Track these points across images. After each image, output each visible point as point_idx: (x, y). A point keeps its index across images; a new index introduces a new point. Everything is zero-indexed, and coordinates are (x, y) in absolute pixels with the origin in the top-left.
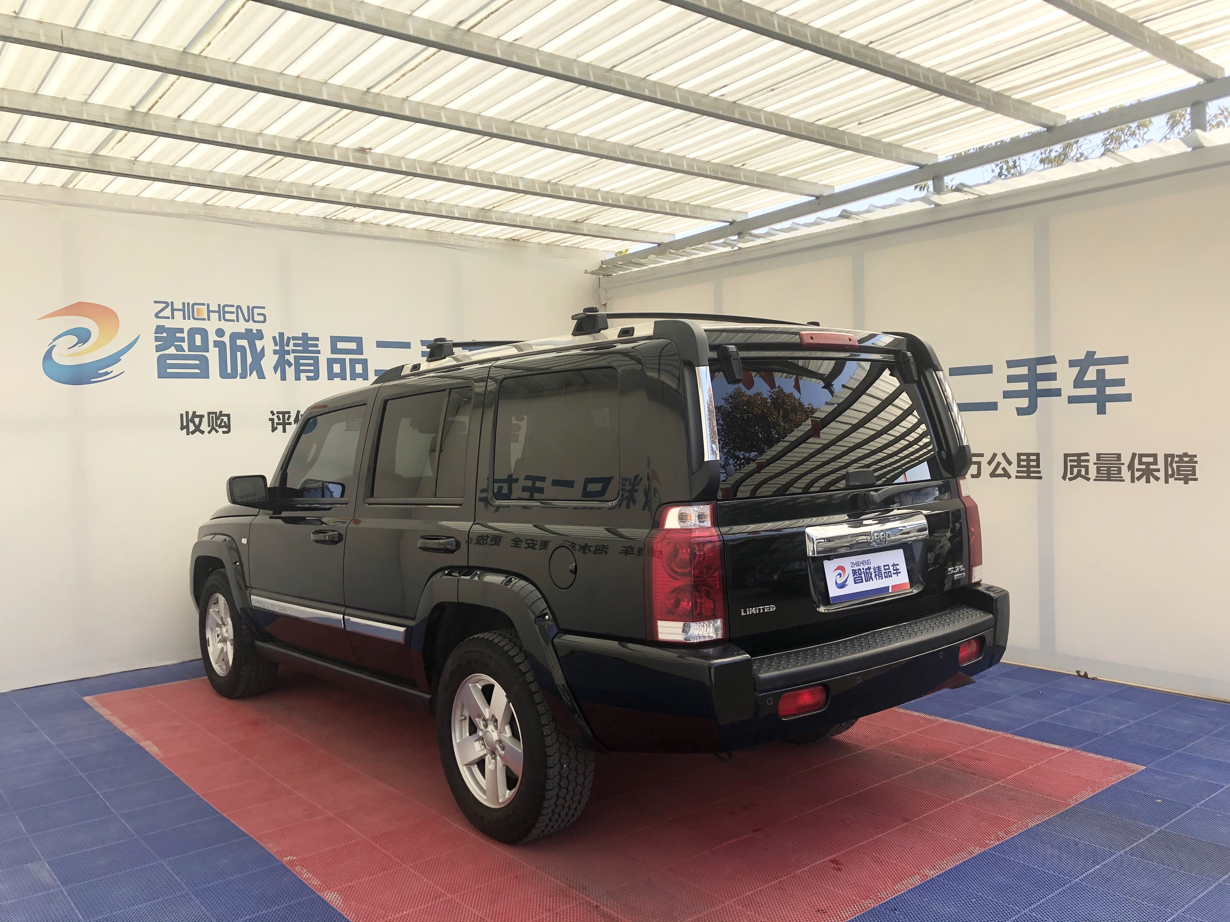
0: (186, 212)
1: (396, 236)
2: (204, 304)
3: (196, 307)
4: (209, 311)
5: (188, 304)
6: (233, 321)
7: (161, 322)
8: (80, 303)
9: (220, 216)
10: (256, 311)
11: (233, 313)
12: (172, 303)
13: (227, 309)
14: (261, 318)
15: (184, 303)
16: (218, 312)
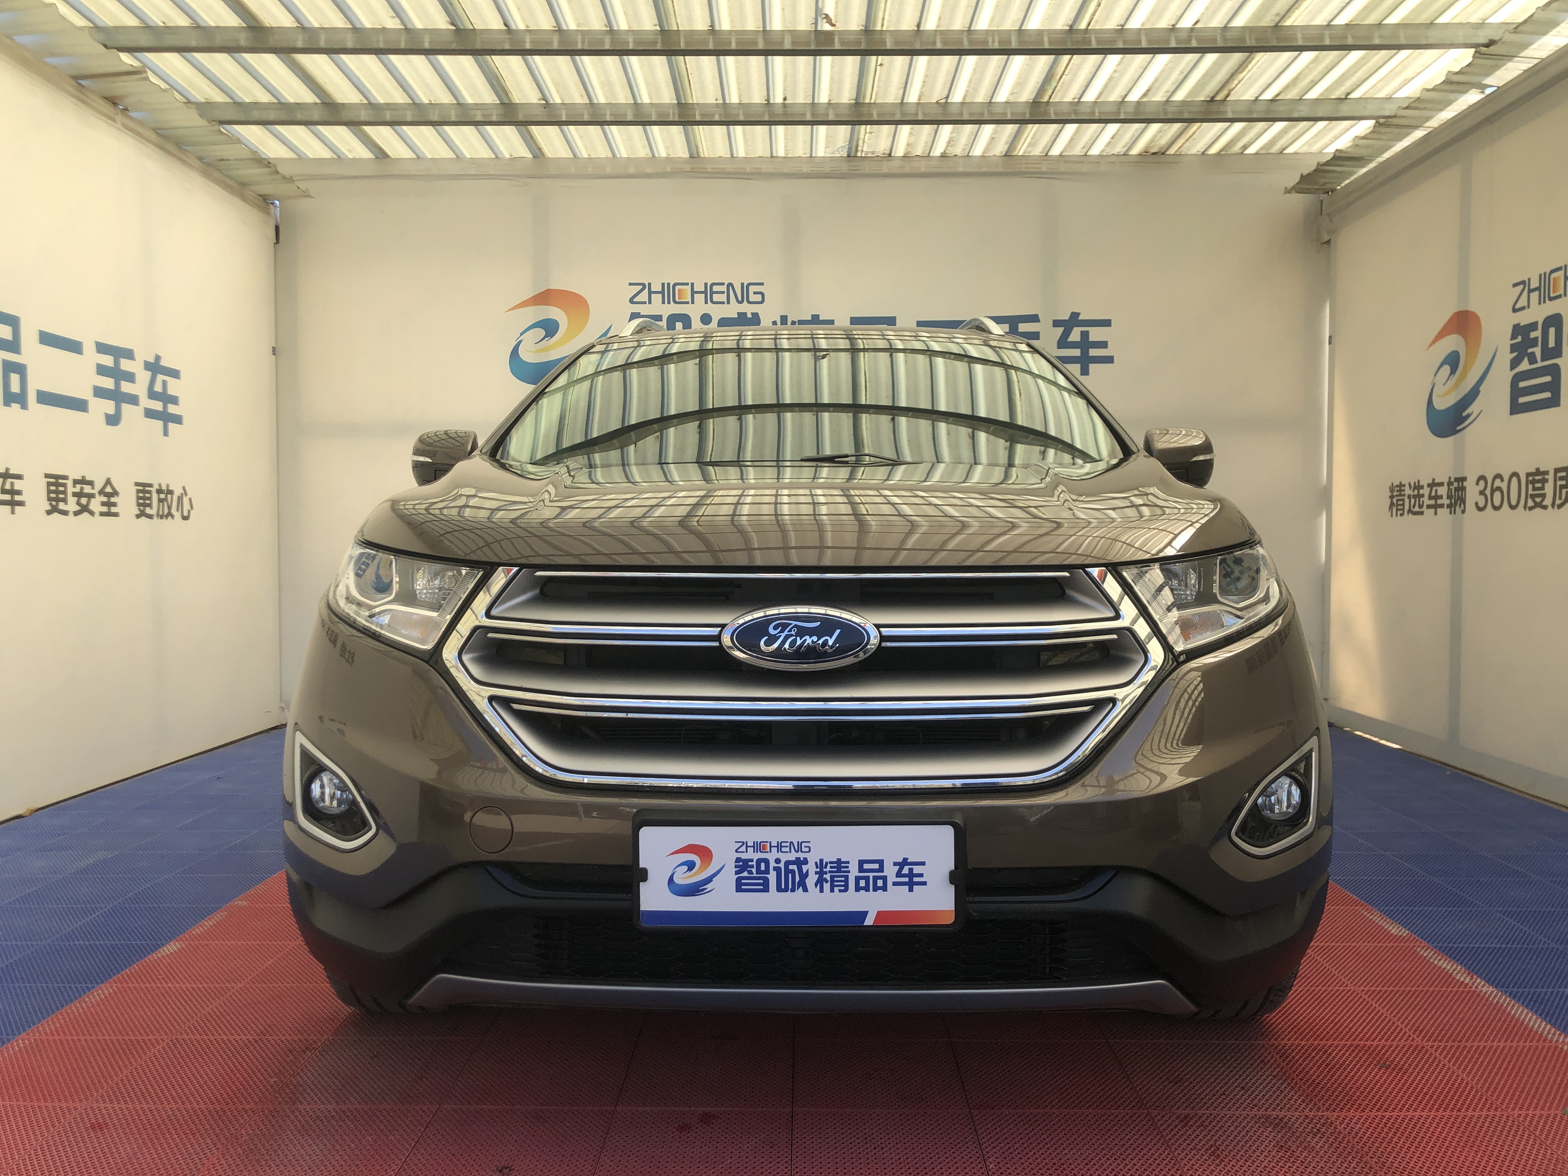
0: (669, 169)
1: (954, 170)
2: (687, 284)
3: (677, 287)
4: (693, 293)
5: (669, 284)
6: (723, 303)
7: (636, 308)
8: (548, 290)
9: (709, 170)
10: (752, 289)
11: (723, 293)
12: (650, 284)
13: (715, 288)
14: (758, 298)
15: (663, 284)
16: (705, 292)
